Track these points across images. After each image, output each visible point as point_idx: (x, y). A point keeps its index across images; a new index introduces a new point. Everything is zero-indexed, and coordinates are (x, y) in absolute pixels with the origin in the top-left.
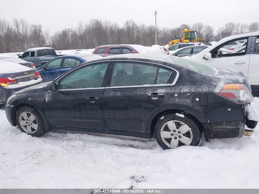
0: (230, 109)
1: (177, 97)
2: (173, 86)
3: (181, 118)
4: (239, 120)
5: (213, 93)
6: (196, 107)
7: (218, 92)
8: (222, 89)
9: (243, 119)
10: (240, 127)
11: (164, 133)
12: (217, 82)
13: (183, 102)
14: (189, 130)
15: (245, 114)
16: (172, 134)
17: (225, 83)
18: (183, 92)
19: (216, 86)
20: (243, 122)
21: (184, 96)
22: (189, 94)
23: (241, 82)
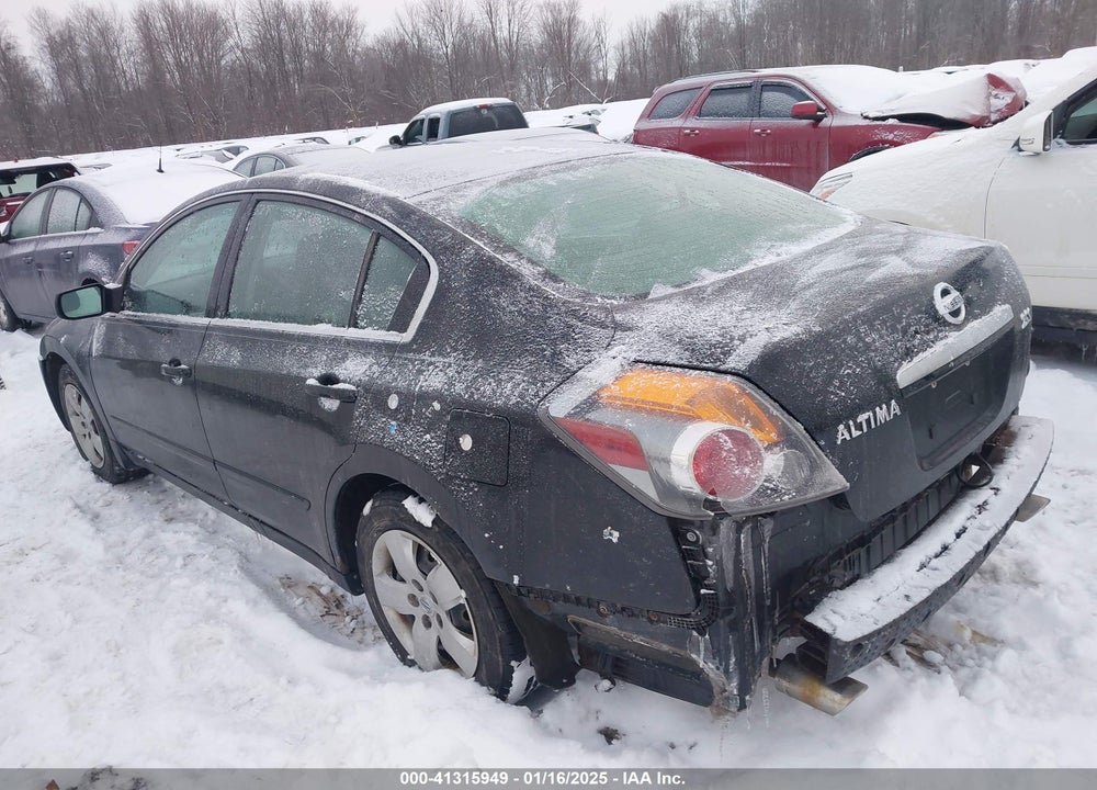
0: (616, 534)
1: (393, 414)
2: (405, 348)
3: (419, 525)
4: (674, 615)
5: (533, 417)
6: (459, 486)
7: (561, 416)
8: (589, 398)
9: (697, 615)
10: (694, 656)
11: (383, 583)
12: (589, 351)
13: (411, 445)
14: (463, 601)
15: (706, 582)
16: (412, 598)
17: (632, 359)
18: (421, 387)
19: (569, 376)
20: (702, 633)
21: (419, 415)
22: (439, 402)
23: (732, 365)
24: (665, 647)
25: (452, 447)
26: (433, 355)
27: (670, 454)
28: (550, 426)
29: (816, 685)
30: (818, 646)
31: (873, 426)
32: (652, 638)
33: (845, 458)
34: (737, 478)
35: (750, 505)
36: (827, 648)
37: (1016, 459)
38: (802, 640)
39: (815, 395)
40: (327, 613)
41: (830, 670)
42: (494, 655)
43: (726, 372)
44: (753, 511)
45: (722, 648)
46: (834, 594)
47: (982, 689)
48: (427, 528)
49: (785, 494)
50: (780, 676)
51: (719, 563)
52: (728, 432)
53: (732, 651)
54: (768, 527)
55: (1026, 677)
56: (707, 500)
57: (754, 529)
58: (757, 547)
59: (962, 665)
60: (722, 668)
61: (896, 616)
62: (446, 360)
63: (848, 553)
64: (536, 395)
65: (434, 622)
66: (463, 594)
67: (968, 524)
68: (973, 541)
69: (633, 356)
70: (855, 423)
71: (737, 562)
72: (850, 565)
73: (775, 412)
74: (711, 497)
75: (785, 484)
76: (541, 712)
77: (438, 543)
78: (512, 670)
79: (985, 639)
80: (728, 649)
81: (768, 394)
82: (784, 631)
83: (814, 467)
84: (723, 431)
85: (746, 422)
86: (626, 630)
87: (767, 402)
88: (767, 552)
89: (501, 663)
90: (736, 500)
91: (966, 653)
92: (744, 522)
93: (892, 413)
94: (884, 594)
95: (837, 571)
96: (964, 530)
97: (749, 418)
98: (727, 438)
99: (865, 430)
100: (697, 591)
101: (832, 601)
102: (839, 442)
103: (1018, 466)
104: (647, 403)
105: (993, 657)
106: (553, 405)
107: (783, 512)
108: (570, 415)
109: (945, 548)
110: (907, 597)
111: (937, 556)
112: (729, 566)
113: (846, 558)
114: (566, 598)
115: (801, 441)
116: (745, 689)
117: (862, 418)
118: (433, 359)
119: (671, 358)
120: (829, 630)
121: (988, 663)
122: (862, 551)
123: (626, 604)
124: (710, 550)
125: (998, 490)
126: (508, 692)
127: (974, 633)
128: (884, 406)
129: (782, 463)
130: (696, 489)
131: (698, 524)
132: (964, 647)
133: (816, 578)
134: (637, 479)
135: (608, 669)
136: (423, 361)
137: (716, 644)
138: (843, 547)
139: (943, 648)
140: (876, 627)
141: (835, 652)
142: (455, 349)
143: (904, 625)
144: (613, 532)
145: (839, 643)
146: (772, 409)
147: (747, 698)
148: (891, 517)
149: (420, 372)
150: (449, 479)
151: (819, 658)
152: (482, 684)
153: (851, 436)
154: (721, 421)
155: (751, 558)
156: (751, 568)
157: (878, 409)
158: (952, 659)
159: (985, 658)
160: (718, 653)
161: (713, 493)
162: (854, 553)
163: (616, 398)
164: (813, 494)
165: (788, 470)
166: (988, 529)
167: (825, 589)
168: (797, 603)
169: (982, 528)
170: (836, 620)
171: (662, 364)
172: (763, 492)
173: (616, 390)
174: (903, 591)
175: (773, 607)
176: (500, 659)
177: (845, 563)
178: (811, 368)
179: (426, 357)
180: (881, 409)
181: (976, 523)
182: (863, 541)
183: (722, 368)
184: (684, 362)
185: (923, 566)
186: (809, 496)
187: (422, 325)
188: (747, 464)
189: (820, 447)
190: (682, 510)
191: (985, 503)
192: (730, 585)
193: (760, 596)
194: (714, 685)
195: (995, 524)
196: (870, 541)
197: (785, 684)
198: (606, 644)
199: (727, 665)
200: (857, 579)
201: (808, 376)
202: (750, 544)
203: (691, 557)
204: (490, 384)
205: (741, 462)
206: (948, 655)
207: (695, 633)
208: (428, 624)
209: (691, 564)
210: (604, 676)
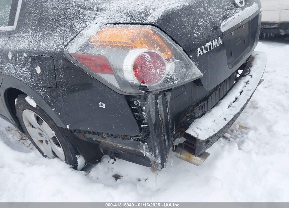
0: (104, 105)
1: (11, 61)
2: (14, 32)
3: (32, 107)
4: (132, 136)
5: (62, 55)
6: (39, 89)
7: (74, 52)
8: (86, 42)
9: (141, 135)
10: (141, 151)
11: (29, 129)
12: (86, 22)
13: (19, 74)
14: (55, 135)
15: (143, 122)
16: (40, 134)
17: (104, 23)
18: (19, 47)
19: (77, 34)
20: (144, 142)
21: (20, 59)
22: (26, 53)
23: (149, 21)
24: (130, 148)
25: (34, 73)
26: (23, 33)
27: (122, 65)
28: (69, 57)
29: (191, 155)
30: (191, 142)
31: (212, 49)
32: (125, 145)
33: (200, 62)
34: (154, 74)
35: (160, 86)
36: (195, 143)
37: (256, 65)
38: (184, 140)
39: (188, 34)
40: (21, 139)
41: (196, 151)
42: (69, 154)
43: (147, 24)
44: (162, 89)
45: (153, 147)
46: (196, 120)
47: (245, 146)
48: (35, 108)
49: (175, 80)
50: (177, 152)
51: (148, 113)
52: (148, 53)
53: (157, 148)
54: (169, 96)
55: (258, 139)
56: (141, 86)
57: (163, 97)
58: (165, 105)
59: (237, 137)
60: (153, 155)
61: (222, 127)
62: (29, 34)
63: (200, 103)
64: (63, 44)
65: (49, 142)
66: (53, 132)
67: (243, 89)
68: (246, 95)
69: (105, 21)
70: (205, 47)
71: (157, 112)
72: (201, 108)
73: (170, 42)
74: (143, 84)
75: (175, 76)
76: (90, 172)
77: (40, 114)
78: (77, 159)
79: (243, 128)
80: (155, 147)
81: (166, 34)
82: (178, 136)
83: (187, 67)
84: (146, 53)
85: (157, 47)
86: (115, 143)
87: (166, 37)
88: (169, 106)
89: (72, 157)
90: (154, 85)
91: (237, 133)
92: (159, 95)
93: (219, 43)
94: (216, 119)
95: (196, 111)
96: (242, 91)
97: (158, 45)
98: (148, 55)
99: (209, 50)
100: (140, 126)
101: (196, 123)
102: (198, 56)
103: (257, 67)
104: (111, 42)
105: (247, 134)
106: (70, 48)
107: (175, 89)
108: (77, 51)
109: (236, 99)
110: (225, 119)
111: (234, 102)
112: (153, 114)
113: (200, 105)
114: (89, 132)
115: (182, 56)
116: (163, 161)
117: (207, 45)
118: (24, 35)
119: (122, 21)
120: (195, 136)
121: (245, 136)
122: (205, 102)
123: (112, 133)
124: (144, 108)
125: (252, 76)
126: (77, 166)
127: (240, 126)
128: (216, 40)
129: (174, 67)
130: (136, 81)
131: (138, 97)
132: (237, 131)
133: (189, 114)
134: (109, 79)
135: (112, 155)
136: (20, 36)
137: (150, 145)
138: (199, 101)
139: (230, 132)
140: (214, 133)
141: (198, 145)
142: (31, 29)
143: (225, 130)
144: (102, 104)
145: (200, 141)
146: (168, 41)
147: (164, 164)
148: (216, 89)
149: (19, 41)
150: (35, 87)
151: (192, 147)
152: (68, 164)
153: (203, 53)
154: (145, 47)
155: (162, 109)
156: (163, 114)
157: (213, 41)
158: (233, 135)
159: (244, 134)
160: (151, 149)
161: (143, 82)
162: (203, 103)
163: (97, 41)
164: (188, 79)
165: (177, 70)
166: (250, 90)
167: (193, 118)
168: (182, 125)
169: (249, 90)
170: (198, 131)
171: (118, 24)
172: (166, 81)
173: (97, 38)
174: (223, 117)
175: (173, 128)
176: (71, 155)
177: (199, 108)
178: (185, 21)
179: (21, 34)
180: (215, 41)
181: (246, 88)
182: (206, 99)
183: (145, 22)
184: (128, 22)
185: (229, 106)
186: (186, 80)
187: (19, 20)
188: (158, 67)
189: (190, 58)
190: (131, 91)
191: (248, 81)
192: (154, 121)
193: (167, 124)
194: (151, 160)
195: (253, 89)
196: (208, 98)
197: (179, 155)
198: (110, 147)
199: (155, 153)
200: (205, 113)
201: (184, 25)
202: (162, 104)
203: (136, 111)
204: (45, 42)
205: (156, 67)
206: (232, 134)
207: (141, 142)
208: (47, 143)
209: (137, 115)
210: (111, 158)
